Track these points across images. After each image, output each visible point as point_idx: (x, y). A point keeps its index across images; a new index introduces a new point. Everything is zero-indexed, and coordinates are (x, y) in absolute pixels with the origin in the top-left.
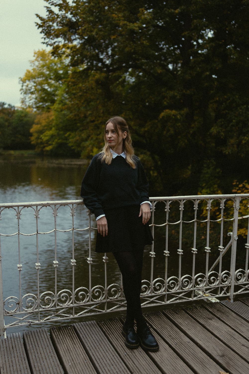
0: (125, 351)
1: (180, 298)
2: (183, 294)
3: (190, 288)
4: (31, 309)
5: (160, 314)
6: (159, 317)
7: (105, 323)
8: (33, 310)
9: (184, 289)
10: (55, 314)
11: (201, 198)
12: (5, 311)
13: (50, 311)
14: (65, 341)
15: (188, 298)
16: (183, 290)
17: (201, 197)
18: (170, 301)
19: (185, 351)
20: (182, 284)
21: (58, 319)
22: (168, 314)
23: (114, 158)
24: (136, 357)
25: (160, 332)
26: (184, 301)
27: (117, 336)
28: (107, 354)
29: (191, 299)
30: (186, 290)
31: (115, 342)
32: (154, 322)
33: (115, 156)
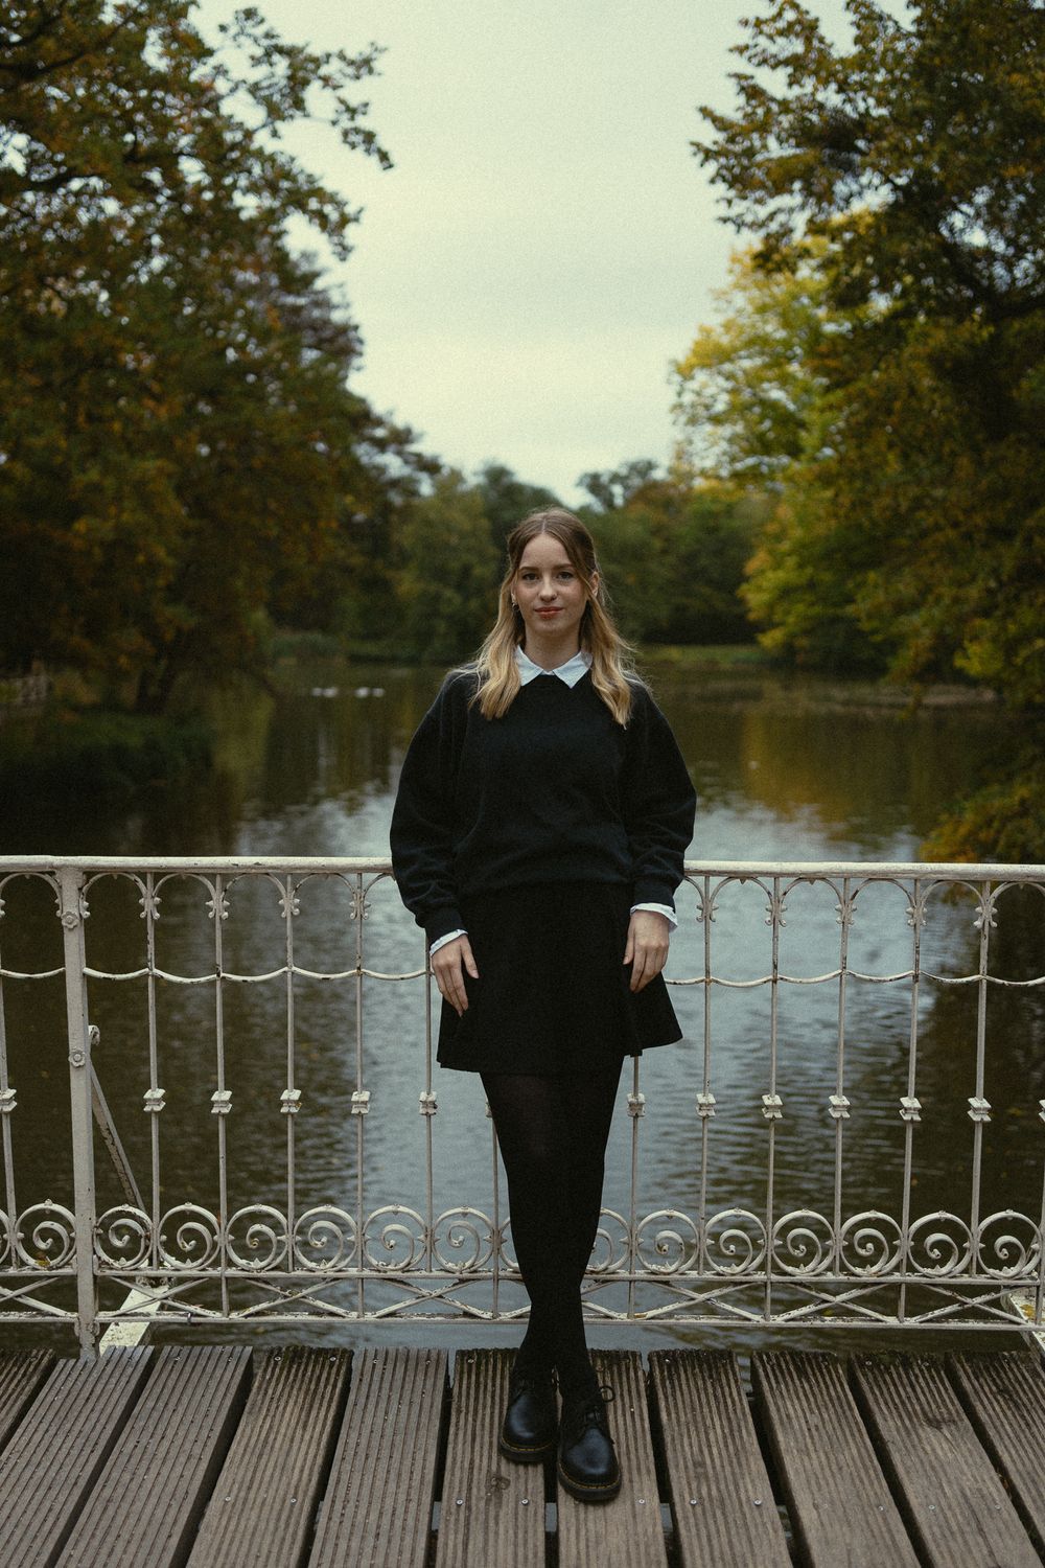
0: (470, 1489)
1: (841, 1312)
2: (855, 1293)
3: (889, 1274)
4: (195, 1264)
5: (724, 1365)
6: (711, 1377)
7: (478, 1368)
8: (204, 1270)
9: (858, 1270)
10: (286, 1297)
11: (940, 877)
12: (99, 1258)
13: (266, 1281)
14: (281, 1408)
15: (880, 1317)
16: (852, 1278)
17: (941, 872)
18: (786, 1316)
19: (709, 1540)
20: (849, 1250)
21: (300, 1318)
22: (765, 1370)
23: (524, 682)
24: (492, 1523)
25: (668, 1439)
26: (856, 1323)
27: (483, 1425)
28: (392, 1486)
29: (891, 1321)
30: (864, 1279)
31: (458, 1450)
32: (678, 1393)
33: (528, 673)
